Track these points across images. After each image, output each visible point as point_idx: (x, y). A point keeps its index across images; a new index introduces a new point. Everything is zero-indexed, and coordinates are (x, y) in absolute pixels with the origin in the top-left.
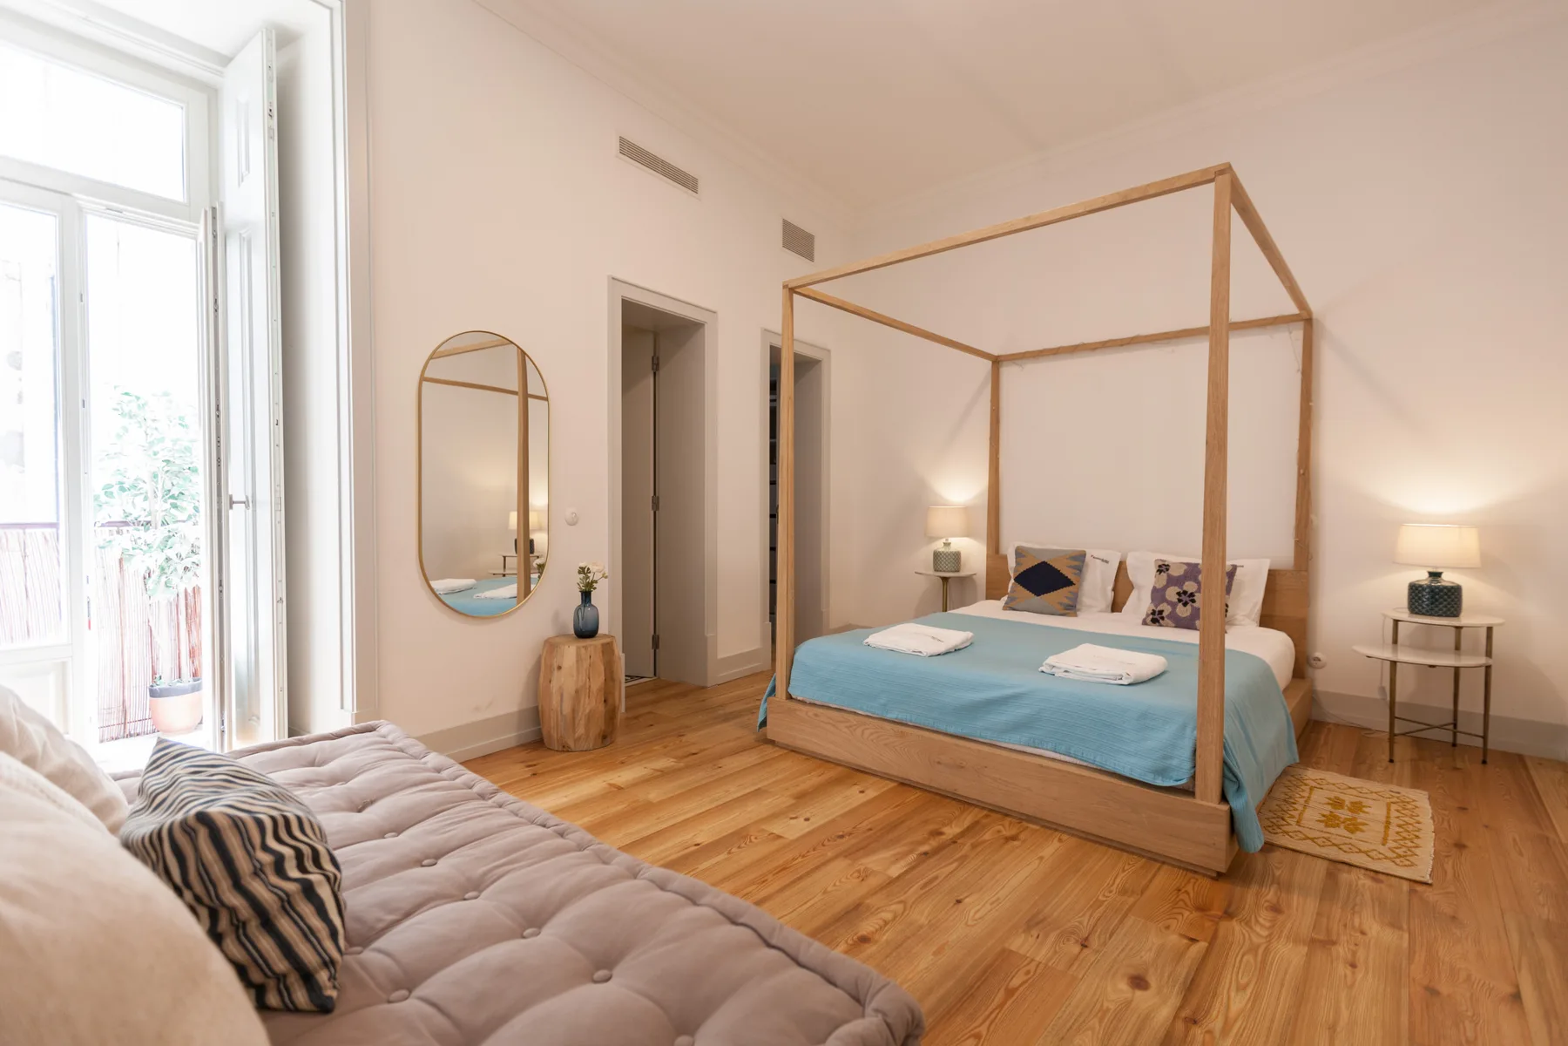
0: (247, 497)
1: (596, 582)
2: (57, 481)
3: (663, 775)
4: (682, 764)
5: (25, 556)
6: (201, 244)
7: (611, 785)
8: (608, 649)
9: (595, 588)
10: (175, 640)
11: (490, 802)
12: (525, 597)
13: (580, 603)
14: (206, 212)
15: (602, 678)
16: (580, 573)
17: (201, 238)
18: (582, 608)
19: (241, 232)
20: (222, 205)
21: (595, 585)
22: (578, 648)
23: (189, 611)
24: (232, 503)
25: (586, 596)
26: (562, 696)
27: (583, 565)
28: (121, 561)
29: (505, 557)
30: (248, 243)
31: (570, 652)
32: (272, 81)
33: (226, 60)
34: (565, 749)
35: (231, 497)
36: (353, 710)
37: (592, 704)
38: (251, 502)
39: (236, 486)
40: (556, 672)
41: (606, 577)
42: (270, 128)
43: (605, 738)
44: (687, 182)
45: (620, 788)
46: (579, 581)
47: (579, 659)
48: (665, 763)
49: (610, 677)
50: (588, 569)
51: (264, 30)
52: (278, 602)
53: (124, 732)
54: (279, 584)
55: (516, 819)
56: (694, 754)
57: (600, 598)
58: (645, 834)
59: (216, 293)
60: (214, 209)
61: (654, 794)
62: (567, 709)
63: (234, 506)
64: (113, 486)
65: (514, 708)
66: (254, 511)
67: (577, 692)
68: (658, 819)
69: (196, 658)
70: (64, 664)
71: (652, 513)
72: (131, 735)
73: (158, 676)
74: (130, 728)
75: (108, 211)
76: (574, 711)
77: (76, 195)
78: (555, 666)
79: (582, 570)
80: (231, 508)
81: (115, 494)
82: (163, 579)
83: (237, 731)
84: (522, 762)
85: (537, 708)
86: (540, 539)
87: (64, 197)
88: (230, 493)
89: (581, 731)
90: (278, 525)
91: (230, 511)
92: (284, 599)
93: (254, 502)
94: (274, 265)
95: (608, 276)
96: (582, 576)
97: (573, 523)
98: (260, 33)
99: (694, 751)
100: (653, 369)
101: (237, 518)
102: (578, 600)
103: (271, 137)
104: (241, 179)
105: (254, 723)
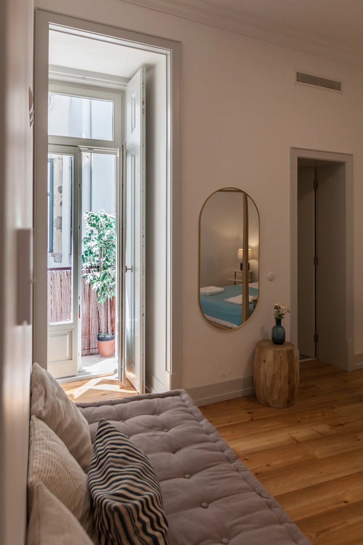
0: (132, 267)
1: (284, 314)
2: (71, 248)
3: (323, 438)
4: (334, 432)
5: (61, 281)
6: (118, 157)
7: (293, 438)
8: (290, 353)
9: (283, 318)
10: (106, 316)
11: (232, 465)
12: (246, 320)
13: (275, 324)
14: (120, 147)
15: (287, 370)
16: (275, 308)
17: (118, 155)
18: (276, 328)
19: (132, 152)
20: (125, 143)
21: (283, 316)
22: (274, 352)
23: (111, 304)
24: (127, 269)
25: (279, 321)
26: (266, 376)
27: (277, 305)
28: (90, 285)
29: (235, 272)
30: (134, 156)
31: (270, 354)
32: (144, 89)
33: (128, 80)
34: (267, 405)
35: (126, 267)
36: (171, 373)
37: (281, 384)
38: (133, 269)
39: (128, 263)
40: (263, 363)
41: (289, 312)
42: (143, 109)
43: (289, 403)
44: (334, 86)
45: (298, 442)
46: (275, 313)
47: (275, 358)
48: (323, 428)
49: (291, 369)
50: (280, 307)
51: (141, 68)
52: (142, 315)
53: (89, 353)
54: (143, 307)
55: (244, 484)
56: (342, 425)
57: (286, 322)
58: (314, 483)
59: (123, 181)
60: (123, 146)
61: (318, 452)
62: (268, 383)
63: (127, 270)
64: (88, 252)
65: (241, 377)
66: (134, 273)
67: (274, 375)
68: (321, 473)
69: (113, 324)
70: (71, 331)
71: (314, 266)
72: (91, 354)
73: (100, 331)
74: (91, 351)
75: (89, 150)
76: (272, 385)
77: (79, 146)
78: (262, 360)
79: (276, 307)
80: (126, 272)
81: (88, 255)
82: (103, 293)
83: (127, 369)
84: (246, 409)
85: (253, 377)
86: (253, 263)
87: (75, 147)
88: (126, 265)
89: (276, 397)
90: (143, 281)
91: (126, 273)
92: (145, 314)
93: (134, 269)
94: (143, 168)
95: (290, 147)
96: (276, 310)
97: (271, 280)
98: (140, 69)
99: (341, 422)
100: (314, 187)
101: (128, 275)
102: (274, 324)
103: (143, 113)
104: (132, 130)
105: (133, 365)
